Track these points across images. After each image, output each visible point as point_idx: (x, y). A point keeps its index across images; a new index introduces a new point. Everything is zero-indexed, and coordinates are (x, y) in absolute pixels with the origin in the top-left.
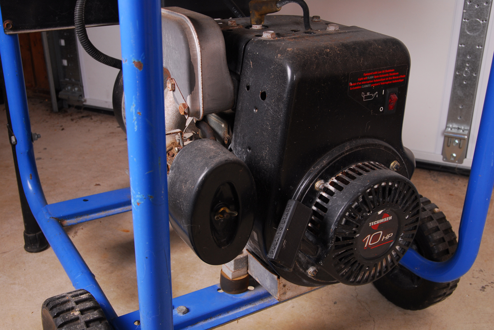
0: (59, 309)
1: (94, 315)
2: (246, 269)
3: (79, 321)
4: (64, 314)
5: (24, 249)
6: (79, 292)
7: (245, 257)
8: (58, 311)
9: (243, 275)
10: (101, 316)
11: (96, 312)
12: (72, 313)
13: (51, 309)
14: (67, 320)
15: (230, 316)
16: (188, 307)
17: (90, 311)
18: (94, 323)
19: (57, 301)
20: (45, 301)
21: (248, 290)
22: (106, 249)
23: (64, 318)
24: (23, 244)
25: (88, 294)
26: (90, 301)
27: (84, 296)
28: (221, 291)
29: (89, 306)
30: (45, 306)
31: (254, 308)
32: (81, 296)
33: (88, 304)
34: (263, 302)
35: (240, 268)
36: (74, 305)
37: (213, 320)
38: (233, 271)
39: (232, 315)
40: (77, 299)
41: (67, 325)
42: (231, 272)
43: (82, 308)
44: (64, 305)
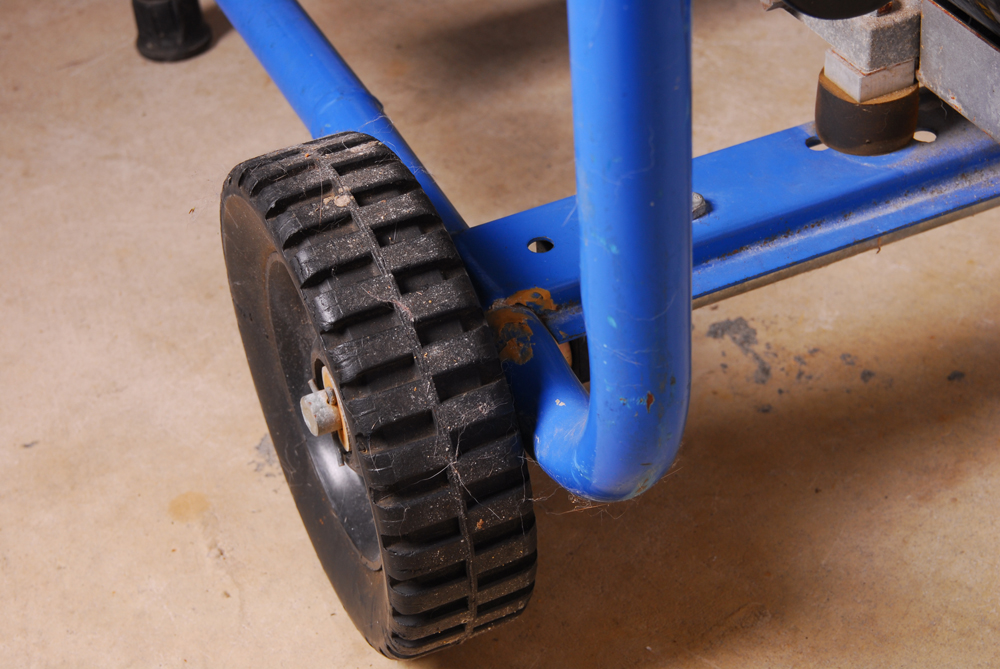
0: (283, 188)
1: (400, 205)
2: (912, 68)
3: (352, 227)
4: (300, 204)
5: (134, 52)
6: (342, 139)
7: (910, 22)
8: (281, 194)
9: (900, 89)
10: (424, 210)
11: (405, 198)
12: (326, 201)
13: (257, 190)
14: (313, 221)
15: (853, 228)
16: (709, 196)
17: (385, 195)
18: (401, 234)
19: (275, 166)
20: (234, 170)
21: (914, 143)
22: (399, 47)
23: (302, 217)
24: (132, 33)
25: (373, 143)
26: (384, 163)
27: (361, 150)
28: (822, 147)
29: (382, 179)
30: (235, 183)
31: (935, 202)
32: (353, 150)
33: (378, 174)
34: (967, 184)
35: (890, 62)
36: (331, 175)
37: (796, 239)
38: (866, 70)
39: (862, 225)
40: (338, 158)
41: (315, 239)
42: (859, 77)
43: (359, 185)
44: (299, 176)
